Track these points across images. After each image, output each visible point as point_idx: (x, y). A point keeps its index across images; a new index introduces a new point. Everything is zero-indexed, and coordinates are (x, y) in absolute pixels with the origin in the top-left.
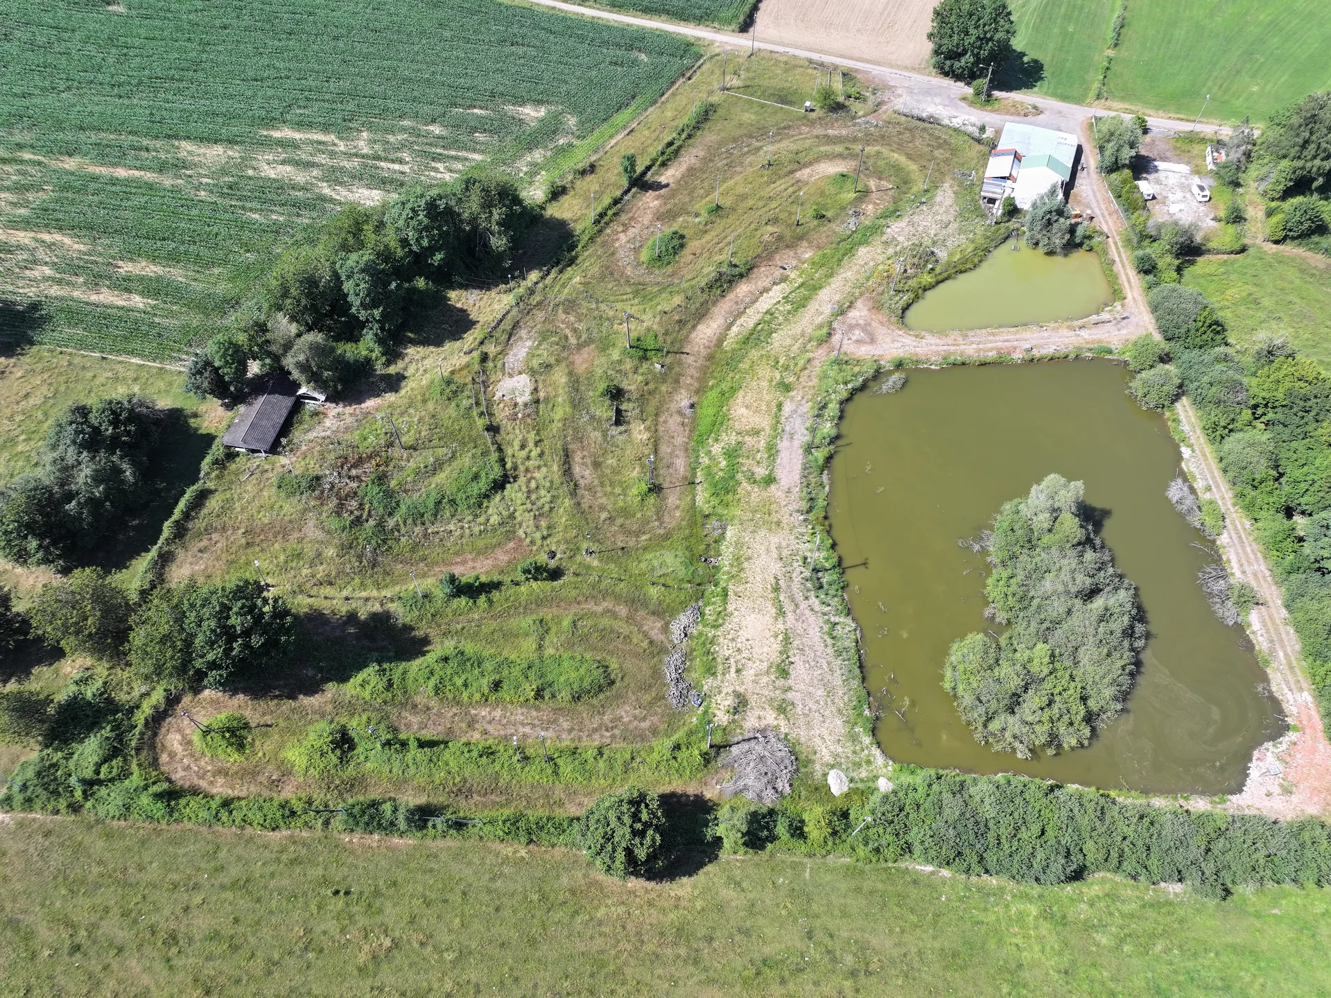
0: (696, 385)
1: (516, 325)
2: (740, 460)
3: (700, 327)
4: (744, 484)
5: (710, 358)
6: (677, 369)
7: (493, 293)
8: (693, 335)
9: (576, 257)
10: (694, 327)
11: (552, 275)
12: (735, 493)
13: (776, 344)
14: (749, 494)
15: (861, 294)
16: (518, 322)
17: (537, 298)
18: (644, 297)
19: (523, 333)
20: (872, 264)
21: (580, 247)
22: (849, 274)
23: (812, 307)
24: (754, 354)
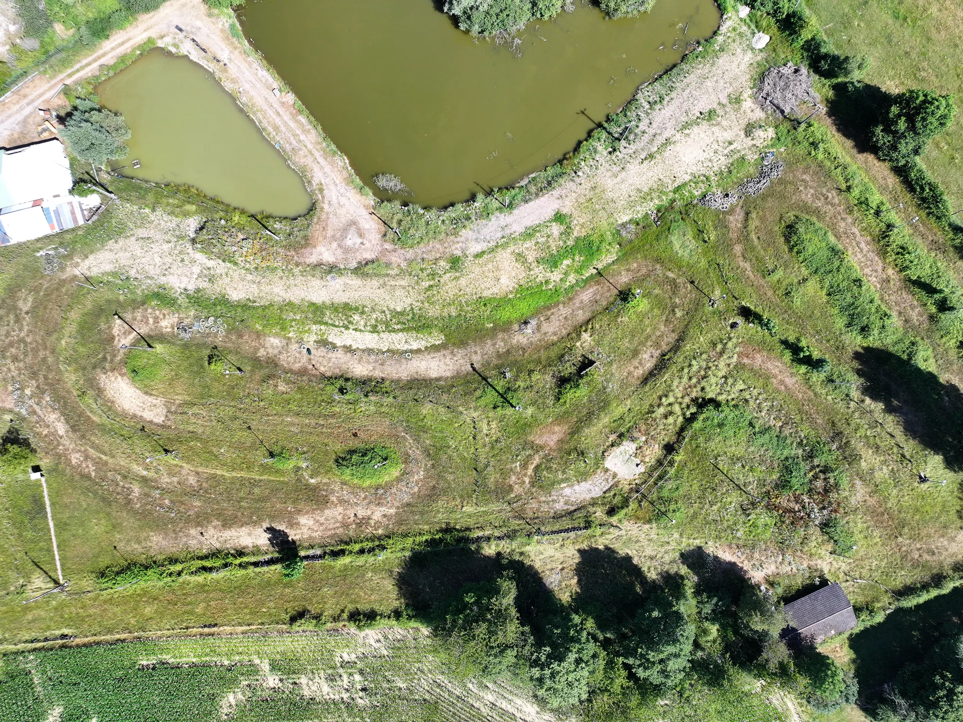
0: (500, 335)
1: (557, 517)
2: (555, 252)
3: (434, 374)
4: (576, 234)
5: (463, 344)
6: (495, 361)
7: (538, 565)
8: (449, 374)
9: (442, 531)
10: (438, 379)
11: (479, 534)
12: (588, 236)
13: (409, 301)
14: (582, 226)
15: (297, 265)
16: (554, 518)
17: (515, 524)
18: (443, 438)
19: (560, 506)
20: (249, 277)
21: (424, 538)
22: (276, 290)
23: (341, 298)
24: (433, 312)
